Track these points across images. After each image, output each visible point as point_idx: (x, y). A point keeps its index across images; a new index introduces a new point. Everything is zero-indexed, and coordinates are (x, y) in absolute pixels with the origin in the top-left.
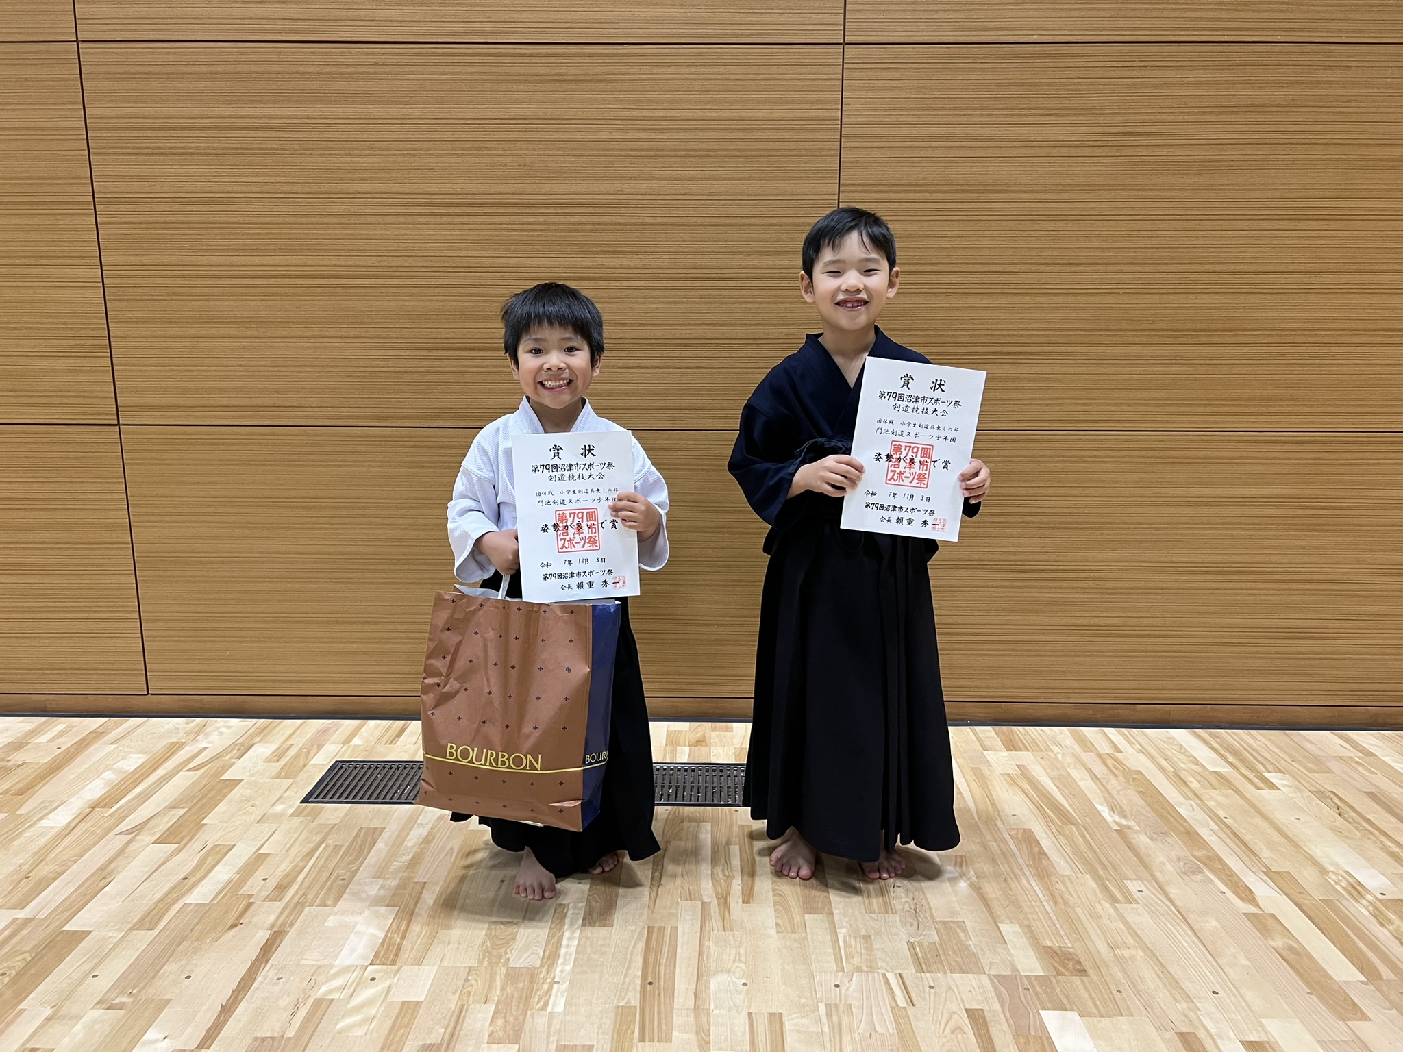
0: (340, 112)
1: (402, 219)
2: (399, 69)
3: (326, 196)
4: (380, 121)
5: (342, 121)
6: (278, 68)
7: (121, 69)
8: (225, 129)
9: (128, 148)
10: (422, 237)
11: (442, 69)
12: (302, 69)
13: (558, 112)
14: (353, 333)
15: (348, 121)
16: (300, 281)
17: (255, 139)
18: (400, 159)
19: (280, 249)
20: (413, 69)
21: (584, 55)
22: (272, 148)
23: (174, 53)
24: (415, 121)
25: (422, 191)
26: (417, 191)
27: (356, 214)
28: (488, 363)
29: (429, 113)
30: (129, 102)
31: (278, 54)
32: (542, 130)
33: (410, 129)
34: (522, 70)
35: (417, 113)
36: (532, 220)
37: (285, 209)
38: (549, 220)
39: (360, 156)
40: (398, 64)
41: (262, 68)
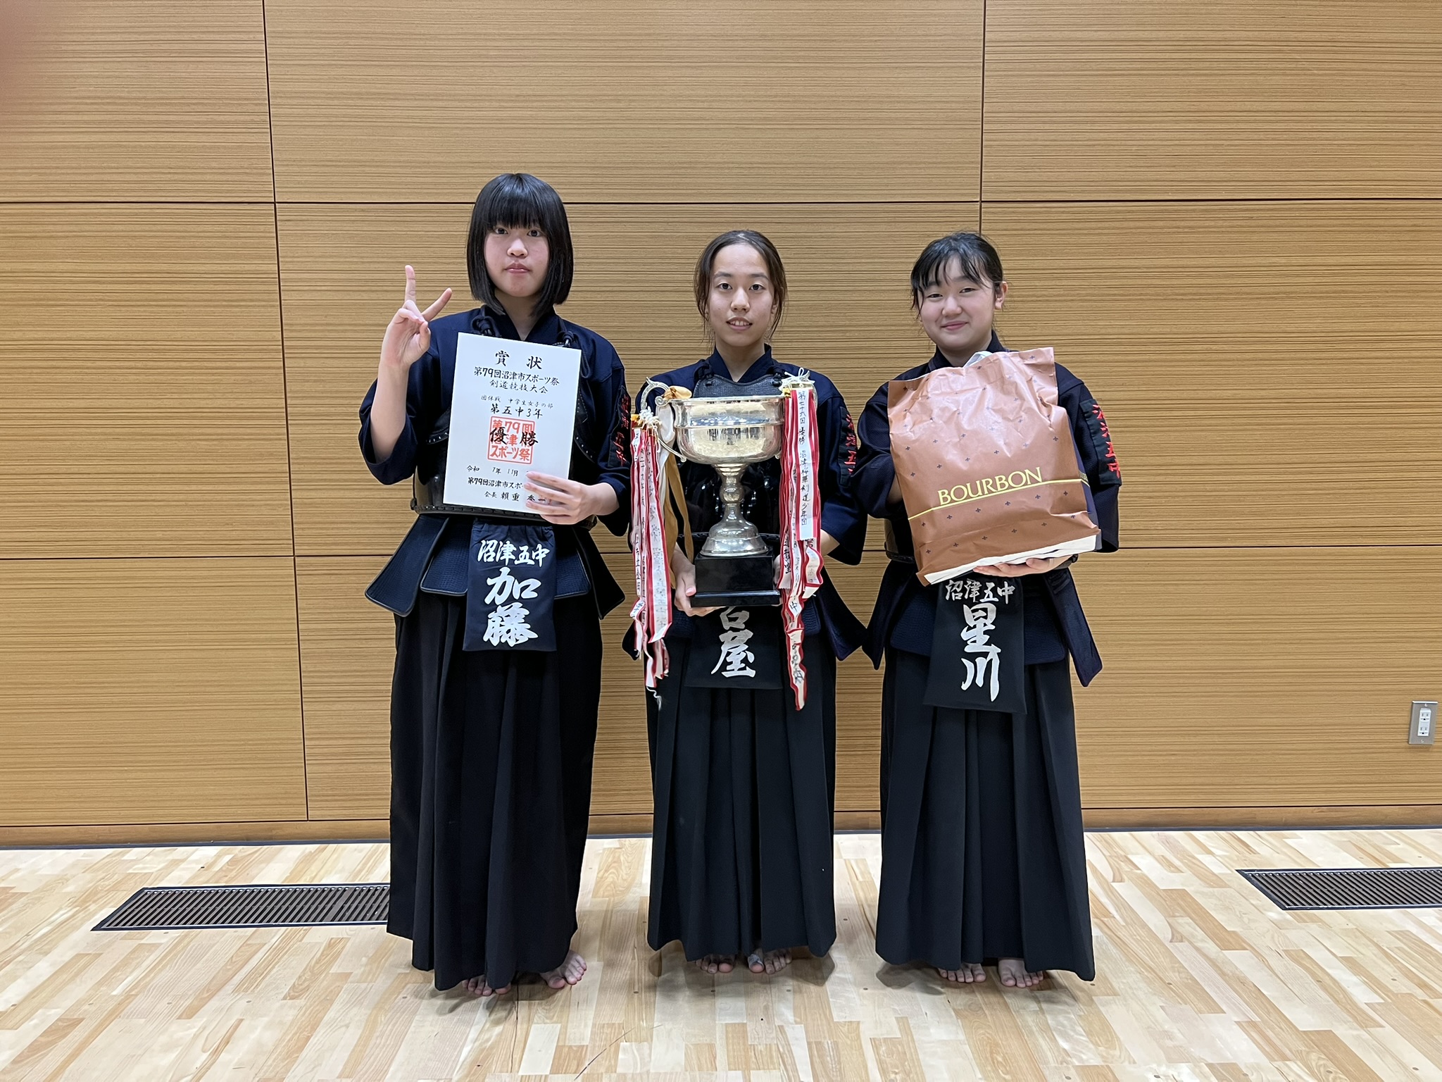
0: (1212, 261)
1: (1260, 355)
2: (1271, 222)
3: (1191, 336)
4: (1247, 269)
6: (1161, 224)
7: (1019, 226)
8: (1106, 278)
10: (1275, 372)
11: (1309, 222)
12: (1182, 224)
13: (1411, 259)
14: (1202, 460)
15: (1219, 269)
16: (1158, 413)
17: (1132, 286)
18: (1263, 302)
20: (1283, 222)
22: (1146, 295)
23: (1068, 212)
25: (1280, 330)
26: (1277, 330)
27: (1217, 352)
28: (1326, 485)
30: (1022, 255)
31: (1162, 211)
32: (1397, 275)
34: (1382, 222)
35: (1283, 261)
37: (1152, 348)
39: (1226, 300)
40: (1270, 218)
41: (1146, 224)
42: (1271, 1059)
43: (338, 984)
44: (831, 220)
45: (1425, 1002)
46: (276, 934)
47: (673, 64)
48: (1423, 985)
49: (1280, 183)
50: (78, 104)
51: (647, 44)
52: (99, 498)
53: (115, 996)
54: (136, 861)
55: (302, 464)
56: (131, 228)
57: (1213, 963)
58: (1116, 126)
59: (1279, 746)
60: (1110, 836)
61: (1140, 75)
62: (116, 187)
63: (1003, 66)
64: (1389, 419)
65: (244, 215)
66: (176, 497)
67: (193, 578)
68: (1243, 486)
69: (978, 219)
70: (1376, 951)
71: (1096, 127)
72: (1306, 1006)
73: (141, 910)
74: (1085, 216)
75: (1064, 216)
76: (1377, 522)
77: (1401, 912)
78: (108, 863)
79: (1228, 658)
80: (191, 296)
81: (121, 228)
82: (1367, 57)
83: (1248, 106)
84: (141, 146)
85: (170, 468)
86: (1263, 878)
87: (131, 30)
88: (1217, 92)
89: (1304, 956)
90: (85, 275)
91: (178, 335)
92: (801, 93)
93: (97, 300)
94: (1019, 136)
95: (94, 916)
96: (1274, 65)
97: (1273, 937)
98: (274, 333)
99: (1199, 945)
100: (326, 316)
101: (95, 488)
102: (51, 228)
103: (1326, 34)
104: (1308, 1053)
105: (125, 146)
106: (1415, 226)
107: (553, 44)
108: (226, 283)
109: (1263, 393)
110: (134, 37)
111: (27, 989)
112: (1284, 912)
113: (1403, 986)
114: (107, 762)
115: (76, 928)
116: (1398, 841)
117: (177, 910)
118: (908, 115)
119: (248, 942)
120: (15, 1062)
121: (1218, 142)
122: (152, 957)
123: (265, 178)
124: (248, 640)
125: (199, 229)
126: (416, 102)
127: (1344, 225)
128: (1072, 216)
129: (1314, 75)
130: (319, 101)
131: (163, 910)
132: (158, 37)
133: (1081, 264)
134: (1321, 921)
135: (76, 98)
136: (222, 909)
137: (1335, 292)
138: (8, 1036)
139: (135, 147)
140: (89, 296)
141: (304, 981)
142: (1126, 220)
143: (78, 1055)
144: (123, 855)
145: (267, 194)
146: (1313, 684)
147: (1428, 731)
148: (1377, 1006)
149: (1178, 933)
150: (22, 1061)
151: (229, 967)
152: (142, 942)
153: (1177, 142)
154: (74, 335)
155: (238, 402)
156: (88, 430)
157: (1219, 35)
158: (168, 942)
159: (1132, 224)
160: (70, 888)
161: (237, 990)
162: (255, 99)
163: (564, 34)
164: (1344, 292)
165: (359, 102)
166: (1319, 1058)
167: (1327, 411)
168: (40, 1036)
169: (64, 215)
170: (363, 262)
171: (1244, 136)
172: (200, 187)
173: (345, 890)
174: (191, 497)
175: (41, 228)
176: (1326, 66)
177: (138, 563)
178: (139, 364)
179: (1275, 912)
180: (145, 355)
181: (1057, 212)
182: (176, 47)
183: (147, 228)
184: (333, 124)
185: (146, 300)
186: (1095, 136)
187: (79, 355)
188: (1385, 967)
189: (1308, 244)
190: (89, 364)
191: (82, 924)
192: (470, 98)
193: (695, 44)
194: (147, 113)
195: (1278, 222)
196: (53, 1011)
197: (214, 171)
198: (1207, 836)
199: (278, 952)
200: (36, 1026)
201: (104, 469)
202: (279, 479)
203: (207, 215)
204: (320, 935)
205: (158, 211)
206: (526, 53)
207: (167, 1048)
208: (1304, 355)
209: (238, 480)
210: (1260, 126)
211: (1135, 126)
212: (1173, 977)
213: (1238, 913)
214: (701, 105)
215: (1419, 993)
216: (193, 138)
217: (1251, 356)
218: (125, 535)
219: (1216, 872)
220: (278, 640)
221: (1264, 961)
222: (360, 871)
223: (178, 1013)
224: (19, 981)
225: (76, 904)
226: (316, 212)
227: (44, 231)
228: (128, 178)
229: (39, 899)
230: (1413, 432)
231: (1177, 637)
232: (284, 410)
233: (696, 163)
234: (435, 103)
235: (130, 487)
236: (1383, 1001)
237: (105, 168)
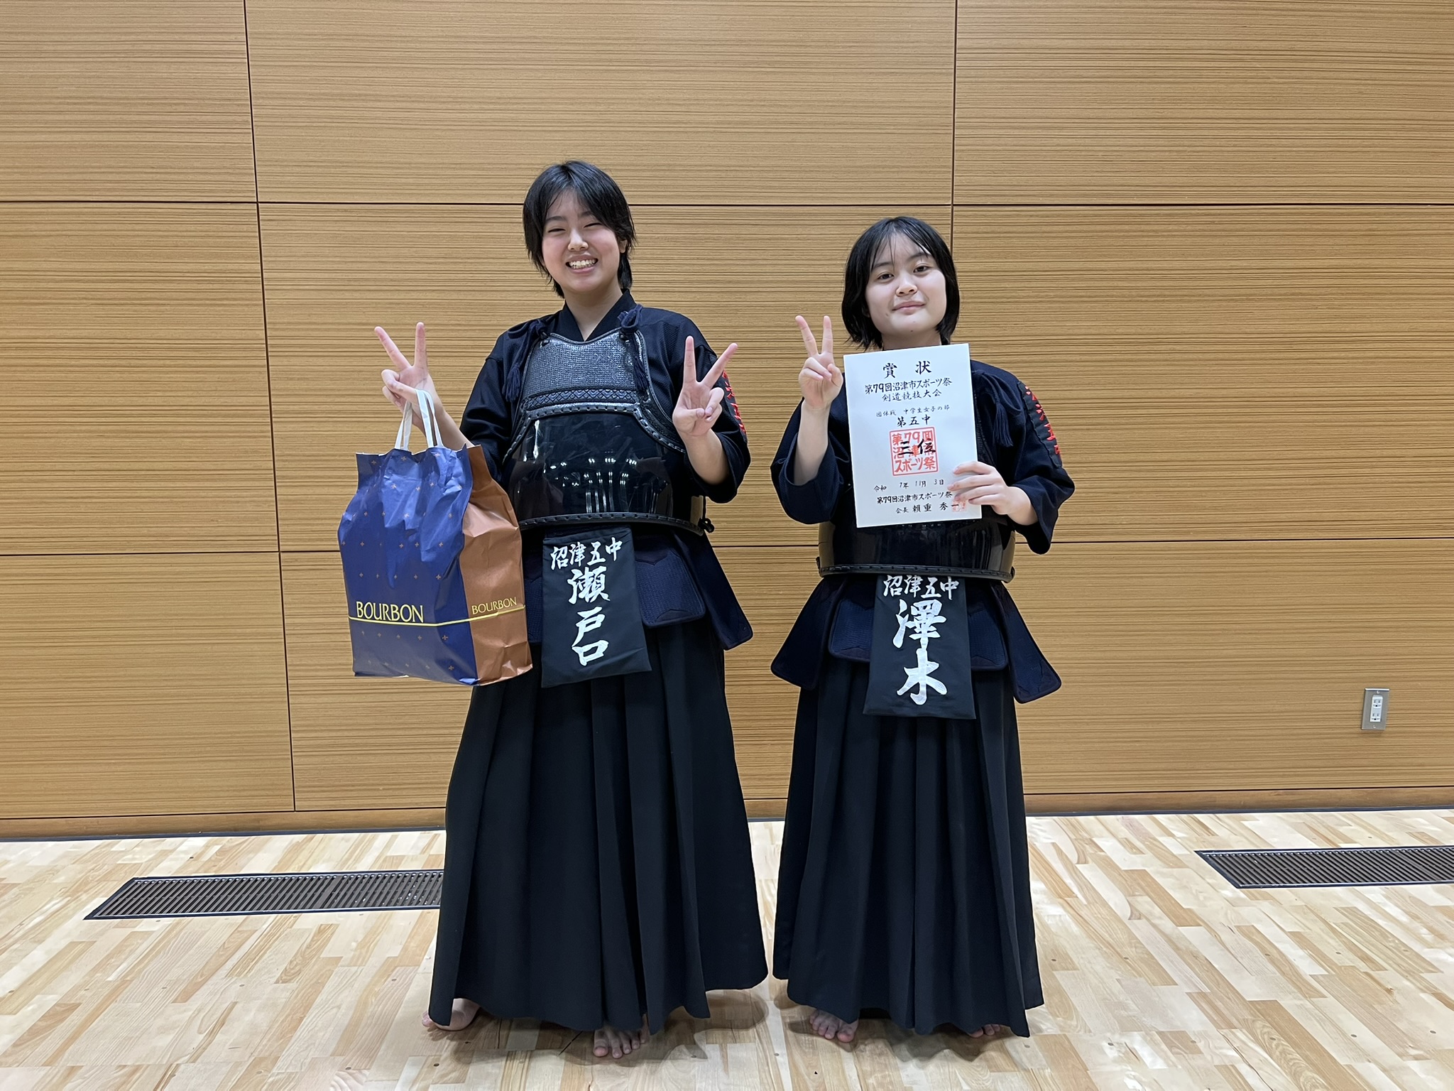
0: (1176, 264)
1: (1221, 356)
2: (1232, 227)
3: (1156, 336)
4: (1210, 272)
5: (1177, 272)
6: (1127, 227)
7: (989, 229)
8: (1073, 280)
9: (985, 298)
10: (1236, 372)
13: (1367, 262)
14: (1165, 457)
15: (1182, 272)
16: (1124, 412)
17: (1099, 288)
18: (1225, 304)
19: (1110, 383)
20: (1244, 226)
21: (1393, 214)
22: (1112, 296)
23: (1037, 216)
24: (1241, 271)
25: (1241, 331)
26: (1236, 331)
27: (1180, 352)
28: (1283, 481)
29: (1254, 264)
30: (992, 258)
32: (1352, 277)
33: (1235, 279)
34: (1337, 227)
35: (1245, 264)
36: (1335, 354)
37: (1118, 348)
38: (1351, 355)
39: (1189, 301)
40: (1231, 223)
41: (1112, 227)
42: (1218, 1027)
43: (328, 968)
44: (807, 222)
45: (1367, 974)
46: (267, 921)
47: (651, 68)
48: (1366, 959)
49: (1240, 189)
50: (60, 103)
51: (625, 48)
52: (84, 495)
53: (111, 981)
54: (126, 852)
55: (286, 461)
56: (115, 227)
57: (1169, 939)
58: (1083, 132)
59: (1240, 732)
60: (1078, 821)
61: (1106, 82)
62: (99, 186)
63: (973, 73)
64: (1344, 417)
65: (226, 215)
66: (161, 494)
67: (178, 573)
68: (1206, 482)
69: (950, 222)
70: (1323, 926)
71: (1064, 133)
72: (1254, 978)
73: (132, 900)
74: (1053, 220)
75: (1033, 220)
76: (1331, 516)
77: (1350, 890)
78: (97, 854)
79: (1191, 648)
80: (174, 295)
81: (105, 227)
82: (1324, 65)
83: (1211, 113)
84: (123, 146)
85: (156, 466)
86: (1220, 859)
87: (112, 31)
88: (1180, 100)
89: (1254, 930)
90: (67, 274)
91: (162, 334)
92: (777, 98)
93: (80, 299)
94: (990, 141)
95: (85, 906)
96: (1236, 74)
97: (1226, 914)
98: (257, 332)
99: (1156, 922)
100: (309, 315)
101: (80, 485)
102: (33, 227)
103: (1287, 43)
104: (1253, 1021)
105: (107, 146)
106: (1370, 230)
107: (533, 47)
108: (209, 282)
109: (1224, 392)
110: (115, 38)
111: (25, 975)
112: (1238, 890)
113: (1347, 959)
114: (95, 755)
115: (71, 917)
116: (1350, 822)
117: (168, 899)
118: (882, 120)
119: (239, 929)
120: (15, 1045)
121: (1181, 148)
122: (145, 945)
123: (247, 178)
124: (235, 634)
125: (181, 229)
126: (398, 104)
127: (1302, 230)
128: (1042, 220)
129: (1275, 83)
130: (301, 103)
131: (154, 899)
132: (140, 37)
133: (1051, 266)
134: (1273, 898)
135: (58, 98)
136: (212, 898)
137: (1293, 294)
138: (9, 1019)
139: (117, 147)
140: (75, 295)
141: (296, 966)
142: (1092, 224)
143: (76, 1038)
144: (112, 847)
145: (250, 194)
146: (1271, 672)
147: (1379, 717)
148: (1321, 978)
149: (1137, 910)
150: (21, 1045)
151: (221, 953)
152: (136, 929)
153: (1142, 148)
154: (58, 333)
155: (222, 400)
156: (73, 428)
157: (1184, 44)
158: (159, 930)
159: (1098, 228)
160: (61, 879)
161: (230, 975)
162: (237, 100)
163: (544, 37)
164: (1301, 294)
165: (341, 103)
166: (1264, 1026)
167: (1286, 410)
168: (39, 1020)
169: (48, 214)
170: (346, 262)
171: (1206, 142)
172: (184, 186)
173: (333, 879)
174: (175, 493)
175: (24, 228)
176: (1286, 74)
177: (124, 559)
178: (123, 362)
179: (1229, 890)
180: (128, 353)
181: (1026, 216)
182: (158, 47)
183: (130, 227)
184: (314, 125)
185: (130, 299)
186: (1062, 141)
187: (63, 353)
188: (1331, 941)
189: (1267, 248)
190: (73, 362)
191: (73, 915)
192: (451, 100)
193: (672, 48)
194: (129, 113)
195: (1238, 227)
196: (51, 996)
197: (197, 171)
198: (1169, 819)
199: (269, 937)
200: (33, 1011)
201: (89, 466)
202: (264, 476)
203: (189, 214)
204: (310, 921)
205: (140, 210)
206: (507, 56)
207: (163, 1030)
208: (1263, 356)
209: (222, 477)
210: (1221, 133)
211: (1102, 132)
212: (1130, 952)
213: (1194, 892)
214: (679, 109)
215: (1363, 966)
216: (175, 138)
217: (1212, 356)
218: (110, 531)
219: (1175, 853)
220: (264, 634)
221: (1216, 936)
222: (348, 860)
223: (173, 998)
224: (14, 968)
225: (68, 893)
226: (298, 212)
227: (26, 230)
228: (110, 177)
229: (32, 889)
230: (1367, 429)
231: (1142, 628)
232: (268, 408)
233: (675, 165)
234: (416, 105)
235: (114, 484)
236: (1327, 973)
237: (87, 167)
